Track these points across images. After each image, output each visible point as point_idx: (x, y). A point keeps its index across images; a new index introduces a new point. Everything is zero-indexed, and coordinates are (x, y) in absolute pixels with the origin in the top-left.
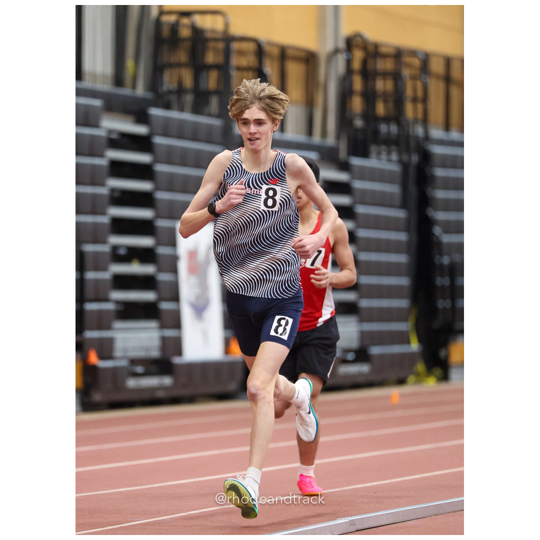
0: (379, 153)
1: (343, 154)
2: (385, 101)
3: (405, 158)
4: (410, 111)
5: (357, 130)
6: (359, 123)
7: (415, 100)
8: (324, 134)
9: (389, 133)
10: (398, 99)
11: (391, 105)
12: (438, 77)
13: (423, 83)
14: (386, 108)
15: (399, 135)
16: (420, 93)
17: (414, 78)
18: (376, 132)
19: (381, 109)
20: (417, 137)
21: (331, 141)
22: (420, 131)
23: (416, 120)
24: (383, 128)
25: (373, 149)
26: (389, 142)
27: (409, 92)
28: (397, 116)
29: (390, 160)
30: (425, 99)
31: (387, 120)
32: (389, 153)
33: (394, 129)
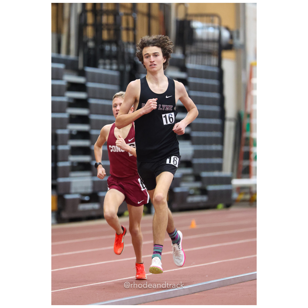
0: (105, 64)
1: (80, 66)
2: (109, 30)
3: (122, 67)
4: (124, 36)
5: (90, 49)
6: (91, 44)
7: (128, 29)
8: (68, 52)
9: (111, 50)
10: (117, 29)
11: (112, 32)
12: (143, 14)
13: (133, 17)
14: (109, 34)
15: (117, 52)
16: (131, 25)
17: (127, 14)
18: (103, 50)
19: (105, 35)
20: (129, 54)
21: (72, 56)
22: (131, 50)
23: (128, 43)
24: (107, 48)
25: (101, 61)
26: (111, 57)
27: (124, 25)
28: (116, 40)
29: (111, 69)
30: (134, 29)
31: (109, 42)
32: (111, 64)
33: (114, 48)
